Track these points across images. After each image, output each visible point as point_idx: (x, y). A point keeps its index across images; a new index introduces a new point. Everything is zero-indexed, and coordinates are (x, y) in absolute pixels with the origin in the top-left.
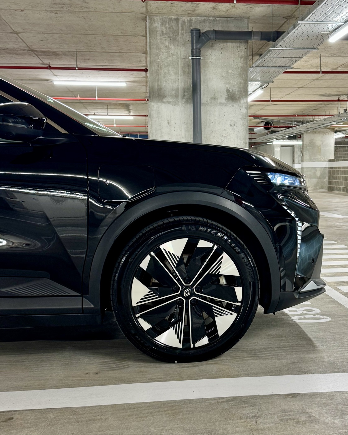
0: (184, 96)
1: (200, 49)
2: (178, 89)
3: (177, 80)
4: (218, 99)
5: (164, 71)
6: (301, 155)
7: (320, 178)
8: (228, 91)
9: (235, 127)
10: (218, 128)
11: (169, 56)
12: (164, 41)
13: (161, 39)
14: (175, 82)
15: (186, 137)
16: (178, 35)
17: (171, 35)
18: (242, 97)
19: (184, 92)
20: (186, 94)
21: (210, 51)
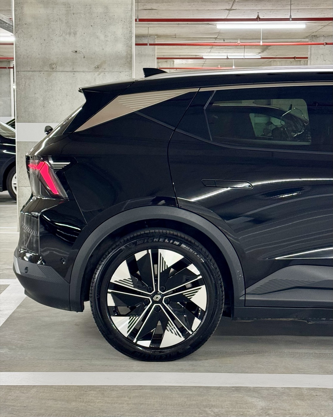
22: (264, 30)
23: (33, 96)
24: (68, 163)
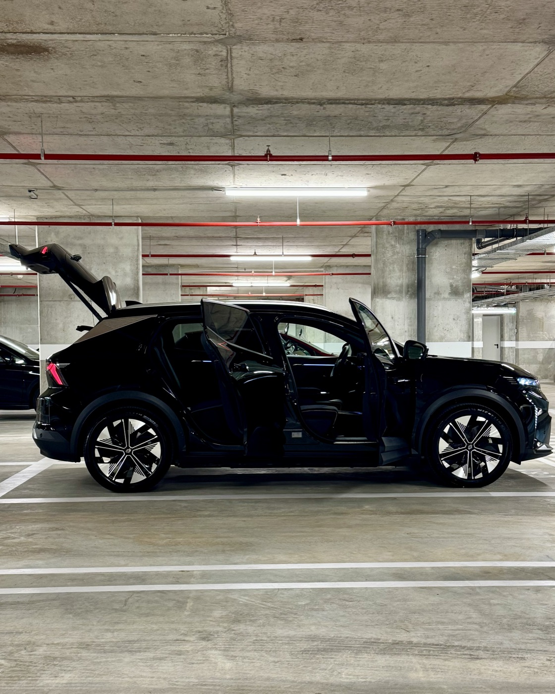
0: (408, 291)
1: (425, 248)
2: (403, 285)
3: (402, 276)
4: (441, 294)
5: (389, 268)
6: (516, 332)
7: (542, 363)
8: (451, 286)
9: (458, 321)
10: (442, 322)
11: (394, 254)
12: (390, 240)
13: (387, 239)
14: (400, 279)
15: (409, 331)
16: (404, 234)
17: (397, 235)
18: (466, 292)
19: (408, 288)
20: (410, 289)
21: (434, 249)
22: (275, 261)
23: (55, 321)
24: (69, 364)
